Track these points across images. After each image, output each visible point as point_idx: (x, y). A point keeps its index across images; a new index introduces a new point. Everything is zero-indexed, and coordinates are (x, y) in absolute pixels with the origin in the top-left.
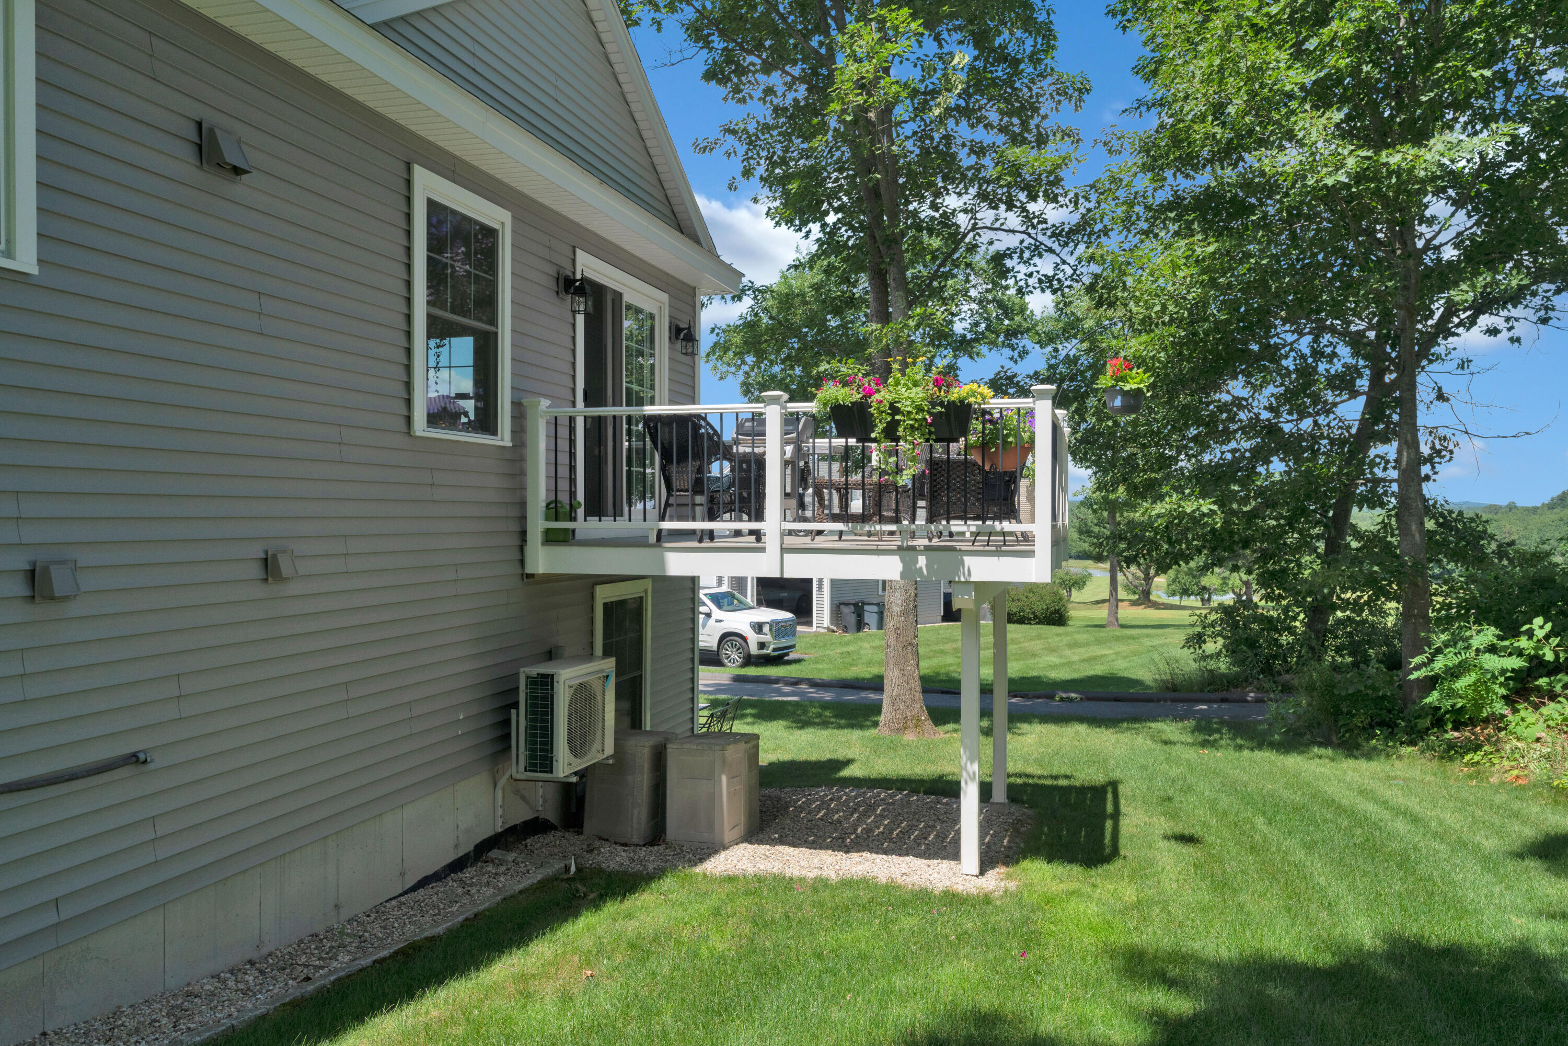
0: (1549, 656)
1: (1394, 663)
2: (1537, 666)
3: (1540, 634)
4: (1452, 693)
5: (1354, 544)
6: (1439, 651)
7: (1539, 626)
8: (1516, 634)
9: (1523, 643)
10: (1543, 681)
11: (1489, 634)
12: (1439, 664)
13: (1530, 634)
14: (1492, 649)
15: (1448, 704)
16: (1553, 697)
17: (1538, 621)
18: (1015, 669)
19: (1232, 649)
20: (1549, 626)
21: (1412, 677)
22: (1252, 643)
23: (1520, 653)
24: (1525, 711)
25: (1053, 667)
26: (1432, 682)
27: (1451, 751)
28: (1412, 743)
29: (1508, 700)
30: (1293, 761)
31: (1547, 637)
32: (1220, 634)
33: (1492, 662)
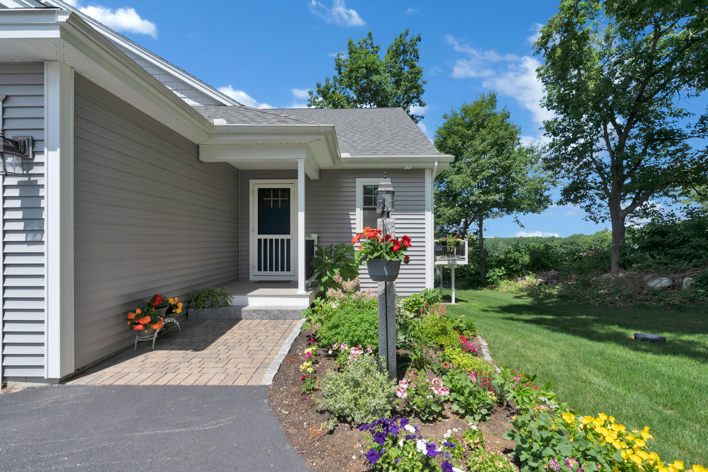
0: (505, 273)
4: (493, 279)
6: (491, 272)
11: (498, 270)
13: (501, 269)
14: (498, 272)
15: (492, 281)
20: (504, 268)
21: (487, 276)
23: (502, 272)
27: (492, 288)
28: (485, 288)
33: (499, 274)
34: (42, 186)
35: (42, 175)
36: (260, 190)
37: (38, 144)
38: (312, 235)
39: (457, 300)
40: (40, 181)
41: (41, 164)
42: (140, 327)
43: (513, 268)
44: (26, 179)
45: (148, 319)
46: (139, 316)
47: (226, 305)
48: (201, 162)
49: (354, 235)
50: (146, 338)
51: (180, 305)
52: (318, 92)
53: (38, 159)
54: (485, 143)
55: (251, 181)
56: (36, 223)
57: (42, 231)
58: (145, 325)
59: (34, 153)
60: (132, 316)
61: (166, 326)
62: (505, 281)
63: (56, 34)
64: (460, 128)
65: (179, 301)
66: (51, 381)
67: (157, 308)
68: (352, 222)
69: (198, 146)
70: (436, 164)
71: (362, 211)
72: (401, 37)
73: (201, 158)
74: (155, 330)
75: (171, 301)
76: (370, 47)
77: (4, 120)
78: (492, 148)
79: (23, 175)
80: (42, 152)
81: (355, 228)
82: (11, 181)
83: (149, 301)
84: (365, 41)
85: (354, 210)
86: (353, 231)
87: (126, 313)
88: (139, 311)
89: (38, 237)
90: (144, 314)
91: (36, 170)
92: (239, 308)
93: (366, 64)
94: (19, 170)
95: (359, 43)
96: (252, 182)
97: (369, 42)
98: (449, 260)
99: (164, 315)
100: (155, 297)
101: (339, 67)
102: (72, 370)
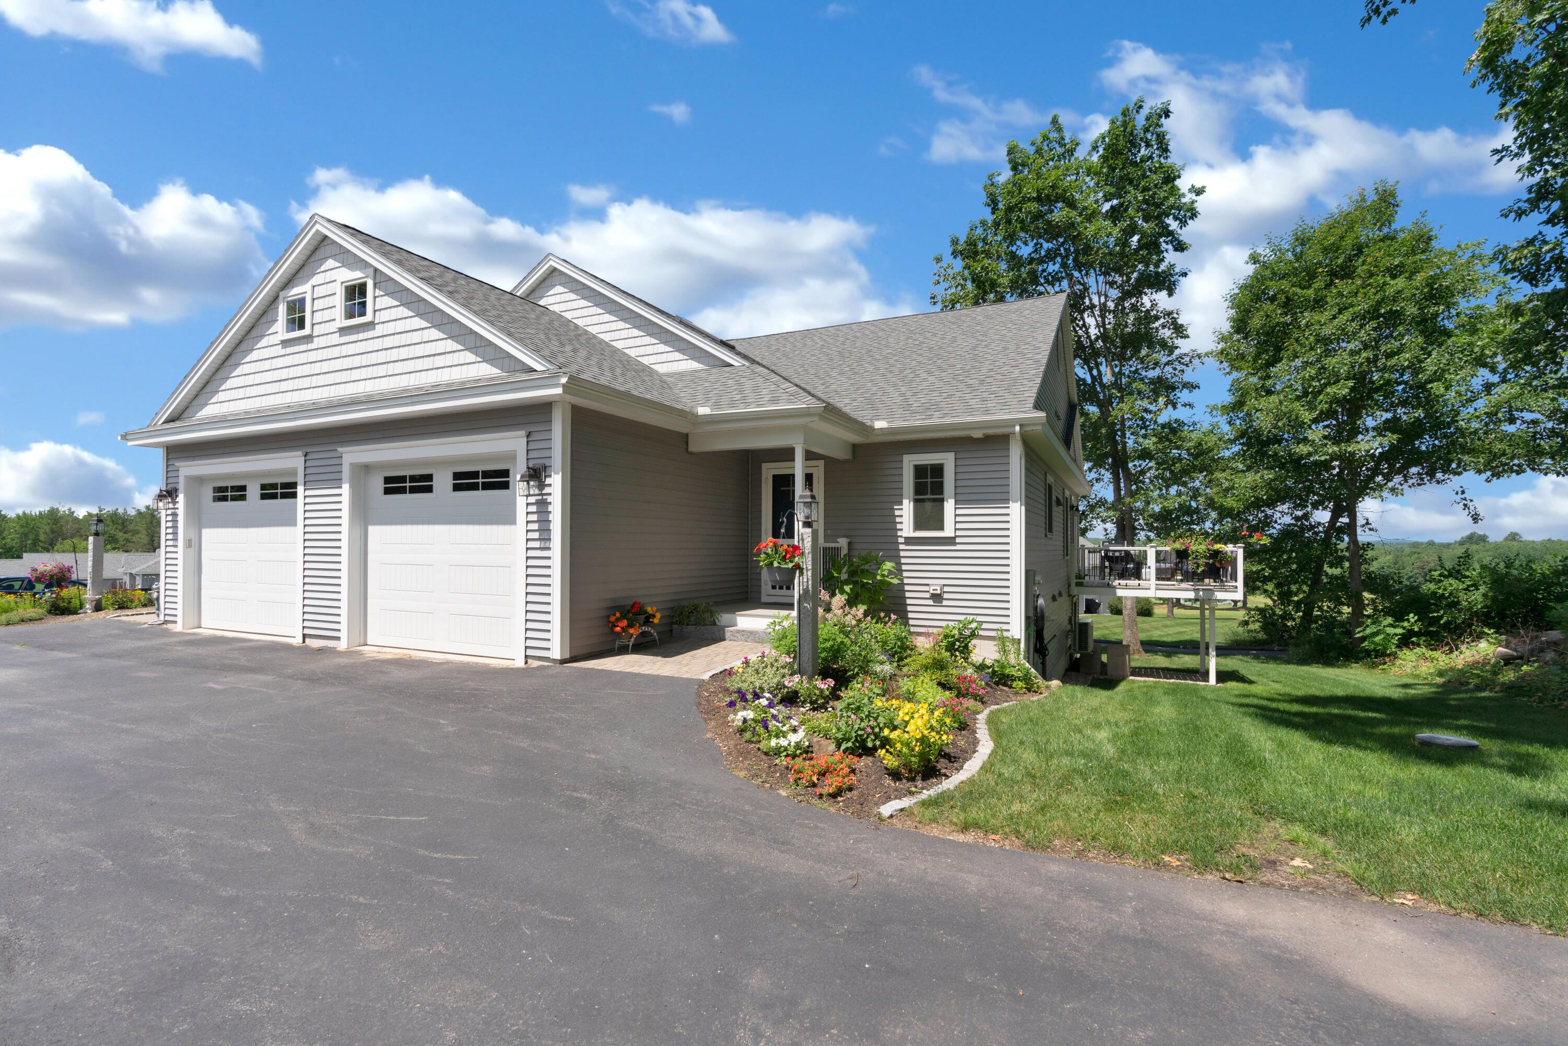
0: (1416, 629)
1: (1349, 634)
2: (1410, 633)
3: (1412, 620)
4: (1373, 642)
5: (1325, 580)
6: (1368, 626)
7: (1412, 617)
8: (1403, 621)
9: (1406, 624)
10: (1414, 639)
11: (1390, 620)
12: (1368, 631)
13: (1408, 620)
14: (1391, 625)
15: (1372, 647)
16: (1419, 645)
17: (1412, 615)
18: (1143, 636)
19: (1263, 628)
20: (1416, 618)
21: (1358, 635)
22: (1274, 624)
23: (1404, 628)
24: (1405, 650)
25: (1163, 636)
26: (1364, 639)
27: (1374, 666)
28: (1357, 663)
29: (1398, 646)
30: (1305, 668)
31: (1416, 622)
32: (1257, 621)
33: (1390, 630)
34: (550, 503)
35: (550, 494)
36: (775, 477)
37: (548, 469)
38: (839, 540)
39: (1222, 676)
40: (549, 499)
41: (550, 485)
42: (618, 629)
43: (1442, 617)
44: (540, 497)
45: (625, 623)
46: (618, 620)
47: (714, 624)
48: (692, 454)
49: (901, 540)
50: (624, 642)
51: (658, 615)
52: (955, 254)
53: (548, 481)
54: (1346, 316)
55: (763, 465)
56: (546, 533)
57: (549, 539)
58: (622, 628)
59: (546, 477)
60: (613, 619)
61: (643, 634)
62: (1418, 650)
63: (559, 391)
64: (1285, 284)
65: (657, 611)
66: (554, 661)
67: (635, 614)
68: (898, 520)
69: (687, 435)
70: (1017, 428)
71: (912, 504)
72: (1124, 114)
73: (690, 449)
74: (632, 635)
75: (649, 609)
76: (1057, 146)
77: (528, 451)
78: (1362, 326)
79: (539, 495)
80: (550, 476)
81: (901, 530)
82: (532, 500)
83: (629, 608)
84: (1046, 138)
85: (901, 503)
86: (899, 533)
87: (608, 617)
88: (618, 615)
89: (547, 545)
90: (623, 617)
91: (546, 490)
92: (722, 629)
93: (1038, 191)
94: (537, 492)
95: (1033, 144)
96: (765, 466)
97: (1054, 135)
98: (1196, 590)
99: (642, 622)
100: (635, 603)
101: (993, 203)
102: (567, 656)
